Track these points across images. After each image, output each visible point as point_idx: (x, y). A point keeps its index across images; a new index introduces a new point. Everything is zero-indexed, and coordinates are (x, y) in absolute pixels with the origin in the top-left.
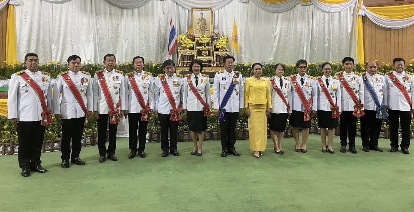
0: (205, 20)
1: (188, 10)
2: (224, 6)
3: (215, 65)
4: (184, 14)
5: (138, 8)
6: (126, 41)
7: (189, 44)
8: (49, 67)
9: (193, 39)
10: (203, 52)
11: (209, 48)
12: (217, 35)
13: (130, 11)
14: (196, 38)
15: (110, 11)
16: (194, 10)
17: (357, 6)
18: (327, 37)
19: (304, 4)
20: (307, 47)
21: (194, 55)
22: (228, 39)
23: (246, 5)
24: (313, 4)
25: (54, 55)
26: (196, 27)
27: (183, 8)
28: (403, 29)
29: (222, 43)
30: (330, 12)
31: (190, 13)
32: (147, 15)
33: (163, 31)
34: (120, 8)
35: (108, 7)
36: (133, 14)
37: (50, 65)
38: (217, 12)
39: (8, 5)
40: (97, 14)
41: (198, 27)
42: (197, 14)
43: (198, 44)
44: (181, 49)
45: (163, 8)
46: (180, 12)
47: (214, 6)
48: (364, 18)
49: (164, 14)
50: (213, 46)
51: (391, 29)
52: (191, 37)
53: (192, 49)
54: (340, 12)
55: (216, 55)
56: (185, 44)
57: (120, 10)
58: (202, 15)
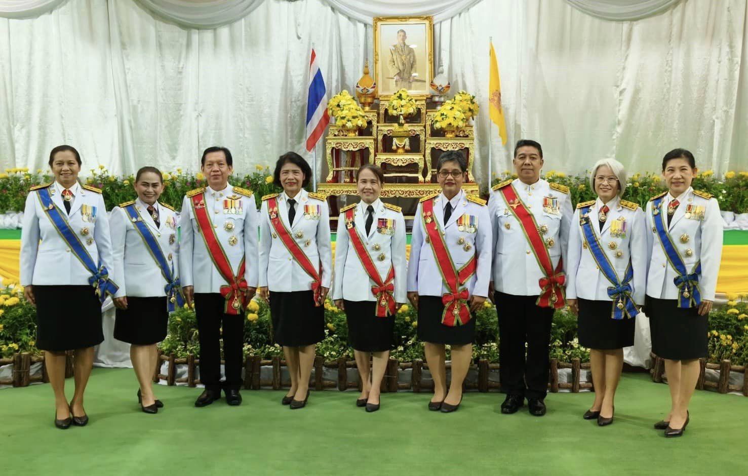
0: (411, 50)
1: (366, 25)
2: (467, 9)
3: (429, 178)
4: (354, 37)
5: (230, 23)
6: (199, 115)
7: (354, 117)
9: (375, 106)
10: (395, 141)
11: (416, 128)
12: (441, 91)
13: (208, 35)
14: (381, 103)
15: (159, 37)
16: (379, 23)
21: (367, 149)
22: (473, 103)
26: (386, 70)
27: (349, 18)
29: (451, 114)
31: (370, 31)
32: (252, 42)
34: (183, 26)
36: (216, 44)
38: (446, 25)
40: (123, 45)
41: (393, 72)
42: (388, 33)
43: (390, 119)
44: (337, 133)
45: (295, 21)
46: (343, 35)
47: (439, 10)
49: (299, 38)
50: (428, 123)
52: (369, 100)
53: (363, 132)
55: (433, 149)
56: (343, 118)
57: (184, 33)
58: (404, 37)
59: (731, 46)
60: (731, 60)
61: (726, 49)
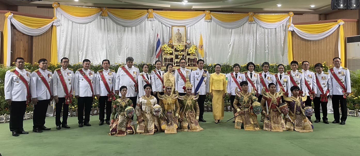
0: (180, 34)
1: (169, 27)
2: (194, 25)
3: (187, 65)
4: (166, 30)
5: (135, 26)
6: (127, 48)
7: (170, 51)
8: (77, 66)
9: (172, 47)
10: (179, 56)
11: (183, 53)
12: (189, 44)
13: (130, 28)
14: (174, 47)
15: (117, 29)
16: (173, 27)
17: (288, 24)
18: (267, 46)
19: (250, 23)
20: (253, 53)
21: (173, 58)
22: (196, 47)
23: (209, 23)
24: (256, 23)
25: (80, 58)
26: (175, 38)
27: (165, 26)
28: (318, 40)
29: (192, 50)
30: (268, 29)
31: (171, 29)
32: (141, 31)
33: (152, 42)
34: (123, 26)
35: (115, 25)
36: (132, 31)
37: (78, 65)
38: (189, 28)
39: (52, 26)
40: (108, 31)
41: (176, 39)
42: (175, 29)
43: (176, 50)
44: (164, 54)
45: (152, 26)
46: (164, 29)
47: (187, 25)
48: (293, 32)
49: (153, 30)
50: (186, 52)
51: (311, 41)
52: (171, 46)
53: (171, 54)
54: (275, 28)
55: (188, 58)
56: (167, 51)
57: (123, 28)
58: (179, 31)
59: (253, 36)
60: (254, 39)
61: (252, 36)
